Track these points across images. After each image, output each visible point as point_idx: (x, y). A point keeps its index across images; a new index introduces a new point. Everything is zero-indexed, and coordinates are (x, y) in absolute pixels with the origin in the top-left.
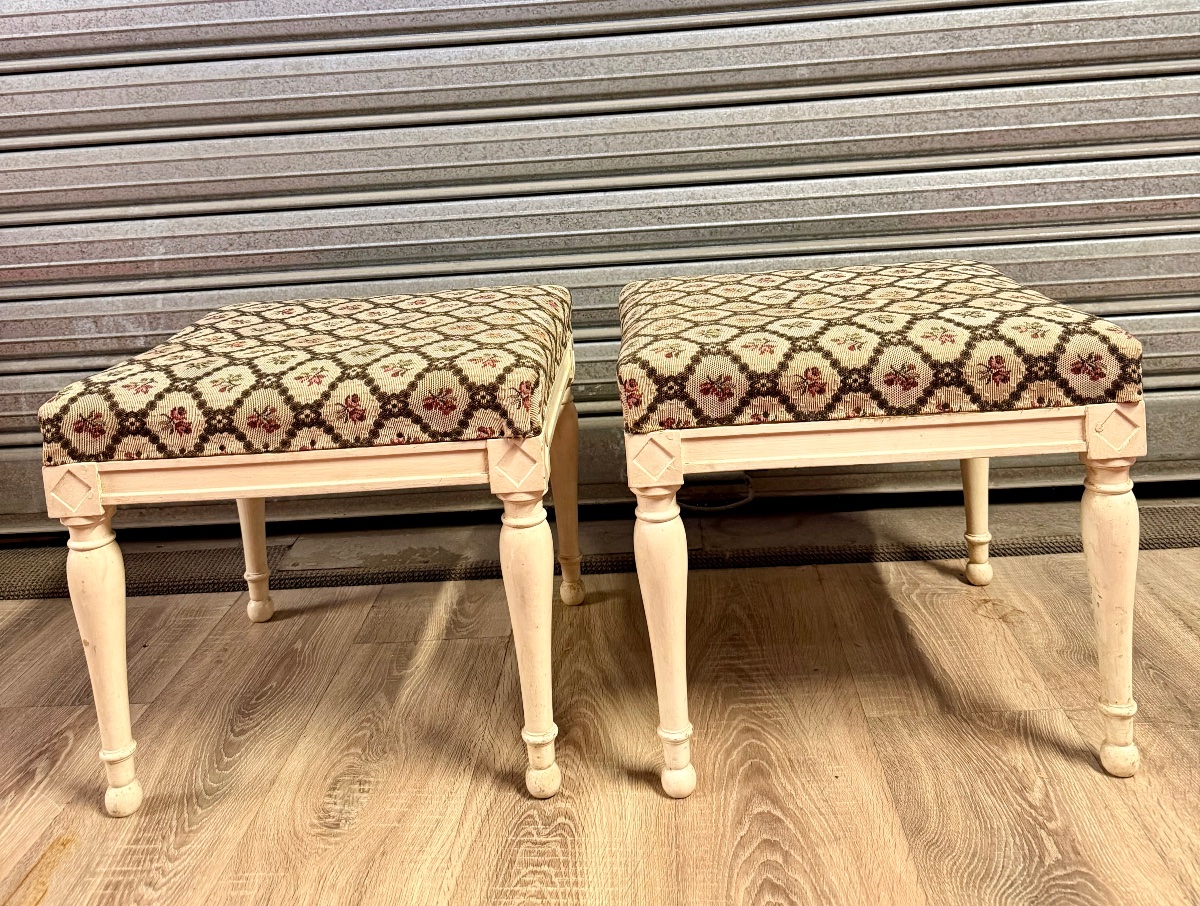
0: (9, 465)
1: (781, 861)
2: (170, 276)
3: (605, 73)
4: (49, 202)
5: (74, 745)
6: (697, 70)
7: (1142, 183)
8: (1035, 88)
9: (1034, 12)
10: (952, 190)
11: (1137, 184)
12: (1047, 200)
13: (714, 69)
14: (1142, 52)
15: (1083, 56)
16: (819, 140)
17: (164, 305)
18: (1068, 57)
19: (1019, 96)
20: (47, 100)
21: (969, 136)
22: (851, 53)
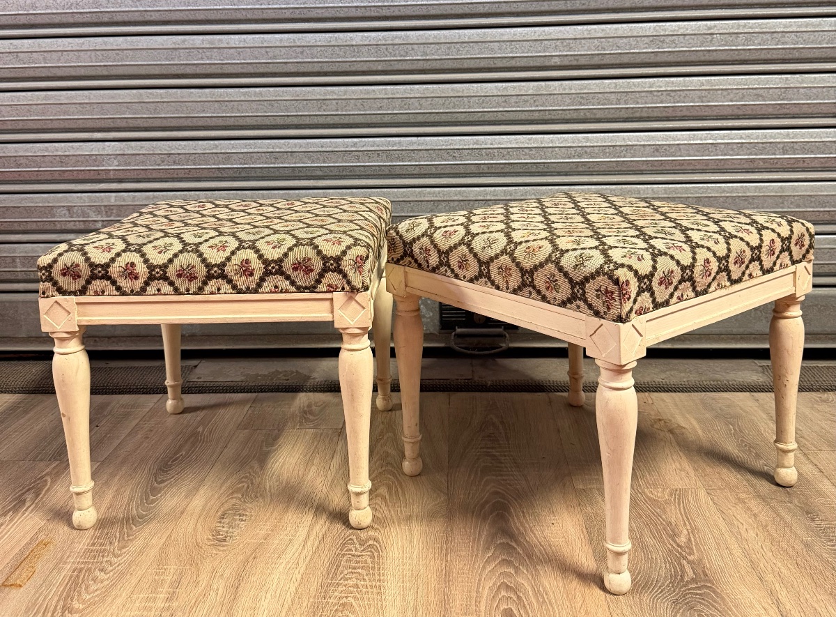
0: (7, 304)
1: (513, 572)
2: (120, 181)
3: (422, 56)
4: (40, 127)
5: (50, 485)
6: (484, 56)
7: (782, 146)
8: (713, 78)
9: (715, 26)
10: (653, 145)
11: (779, 146)
12: (717, 155)
13: (495, 56)
14: (787, 57)
15: (747, 58)
16: (565, 108)
17: (116, 201)
18: (737, 58)
19: (702, 83)
20: (41, 58)
21: (666, 109)
22: (589, 49)
